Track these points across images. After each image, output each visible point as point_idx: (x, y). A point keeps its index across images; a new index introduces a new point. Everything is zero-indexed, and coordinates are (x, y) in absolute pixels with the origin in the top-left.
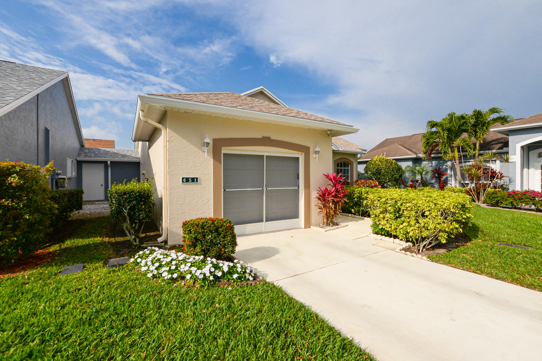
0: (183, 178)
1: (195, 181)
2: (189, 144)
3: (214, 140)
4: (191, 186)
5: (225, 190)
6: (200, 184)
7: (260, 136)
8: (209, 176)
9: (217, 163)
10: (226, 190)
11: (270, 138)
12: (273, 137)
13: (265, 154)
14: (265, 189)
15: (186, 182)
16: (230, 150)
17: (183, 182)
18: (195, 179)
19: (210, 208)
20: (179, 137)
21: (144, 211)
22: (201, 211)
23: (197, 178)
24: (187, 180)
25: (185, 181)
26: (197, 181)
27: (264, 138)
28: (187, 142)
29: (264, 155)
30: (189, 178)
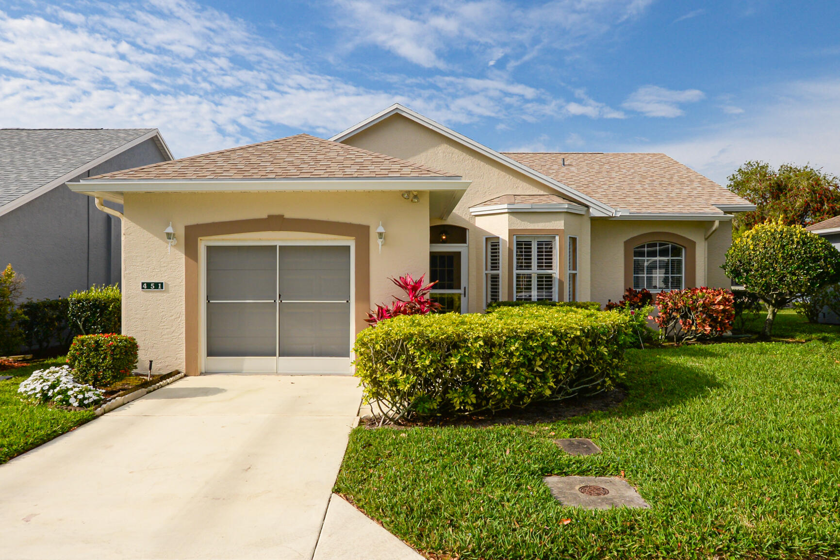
0: (143, 284)
1: (160, 288)
2: (151, 235)
3: (188, 228)
4: (153, 295)
5: (209, 301)
6: (167, 291)
7: (264, 216)
8: (180, 280)
9: (191, 261)
10: (211, 301)
11: (283, 216)
12: (288, 215)
13: (279, 244)
14: (278, 301)
15: (147, 288)
16: (215, 240)
17: (143, 288)
18: (160, 285)
19: (180, 326)
20: (139, 227)
21: (100, 325)
22: (168, 330)
23: (162, 284)
24: (149, 285)
25: (145, 287)
26: (162, 288)
27: (271, 218)
28: (149, 233)
29: (276, 246)
30: (151, 283)
